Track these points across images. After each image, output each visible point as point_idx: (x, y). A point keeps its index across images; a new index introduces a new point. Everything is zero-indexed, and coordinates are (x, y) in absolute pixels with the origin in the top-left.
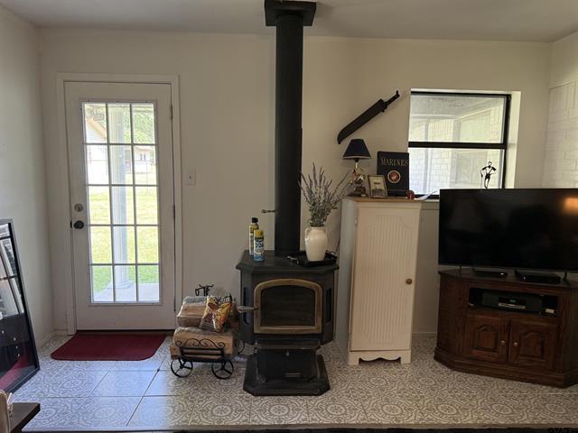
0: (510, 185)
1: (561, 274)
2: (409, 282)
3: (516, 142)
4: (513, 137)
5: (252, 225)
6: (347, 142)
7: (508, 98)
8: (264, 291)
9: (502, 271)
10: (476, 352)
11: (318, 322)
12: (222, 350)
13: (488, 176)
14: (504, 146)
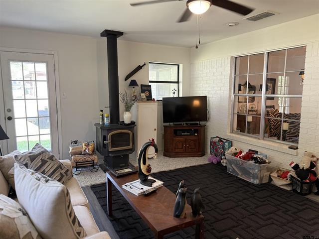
0: (181, 95)
1: (198, 122)
2: (155, 130)
3: (182, 81)
4: (181, 80)
5: (101, 113)
6: (129, 80)
7: (178, 65)
8: (112, 136)
9: (182, 123)
10: (177, 150)
11: (131, 144)
12: (93, 161)
13: (174, 93)
14: (178, 82)
